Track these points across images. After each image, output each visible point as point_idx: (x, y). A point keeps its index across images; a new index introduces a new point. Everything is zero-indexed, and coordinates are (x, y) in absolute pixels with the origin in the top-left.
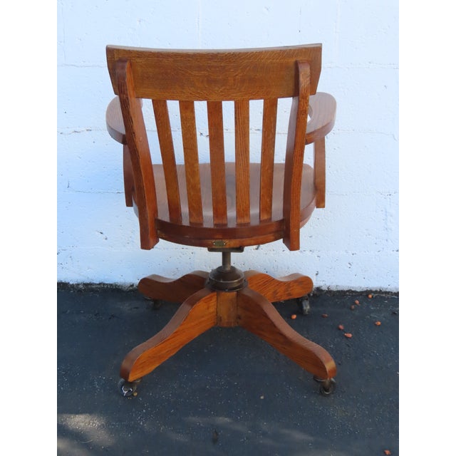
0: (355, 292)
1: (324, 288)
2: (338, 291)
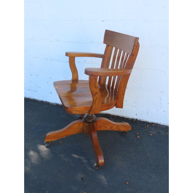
0: (149, 122)
1: (139, 120)
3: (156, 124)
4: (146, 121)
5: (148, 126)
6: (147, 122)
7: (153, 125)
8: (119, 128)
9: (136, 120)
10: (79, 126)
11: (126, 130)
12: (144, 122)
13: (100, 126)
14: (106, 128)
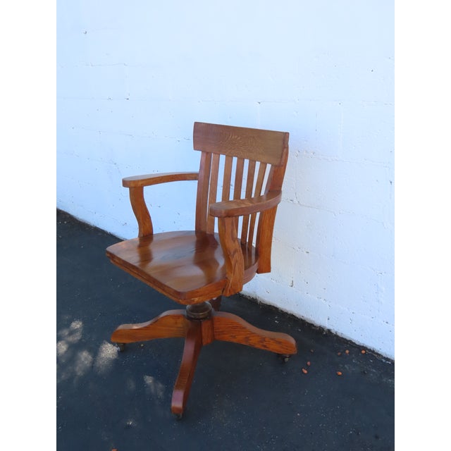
0: (354, 343)
1: (333, 331)
2: (342, 338)
3: (370, 350)
4: (348, 339)
5: (347, 351)
6: (351, 341)
7: (363, 352)
8: (265, 344)
9: (329, 331)
10: (176, 323)
11: (284, 352)
12: (345, 339)
13: (220, 330)
14: (234, 337)
